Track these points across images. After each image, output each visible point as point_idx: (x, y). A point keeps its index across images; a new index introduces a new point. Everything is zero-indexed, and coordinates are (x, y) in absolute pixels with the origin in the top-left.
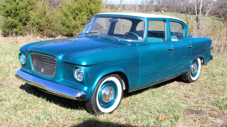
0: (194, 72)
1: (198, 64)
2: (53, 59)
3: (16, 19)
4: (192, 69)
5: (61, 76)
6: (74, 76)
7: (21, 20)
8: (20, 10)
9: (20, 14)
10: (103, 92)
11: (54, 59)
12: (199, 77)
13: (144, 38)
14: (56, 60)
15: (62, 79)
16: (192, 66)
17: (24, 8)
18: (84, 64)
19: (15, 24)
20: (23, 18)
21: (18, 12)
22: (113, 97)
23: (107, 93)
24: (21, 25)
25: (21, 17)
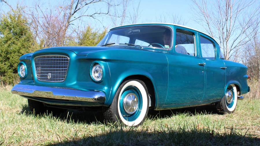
0: (229, 101)
1: (233, 93)
2: (64, 57)
3: (5, 64)
4: (227, 98)
5: (75, 78)
6: (91, 75)
7: (11, 66)
8: (11, 53)
9: (11, 58)
10: (126, 100)
11: (66, 57)
12: (236, 108)
13: (172, 46)
14: (69, 58)
15: (75, 83)
16: (227, 95)
17: (16, 52)
18: (104, 58)
19: (4, 70)
20: (13, 64)
21: (8, 56)
22: (137, 107)
23: (130, 102)
24: (11, 72)
25: (12, 62)
